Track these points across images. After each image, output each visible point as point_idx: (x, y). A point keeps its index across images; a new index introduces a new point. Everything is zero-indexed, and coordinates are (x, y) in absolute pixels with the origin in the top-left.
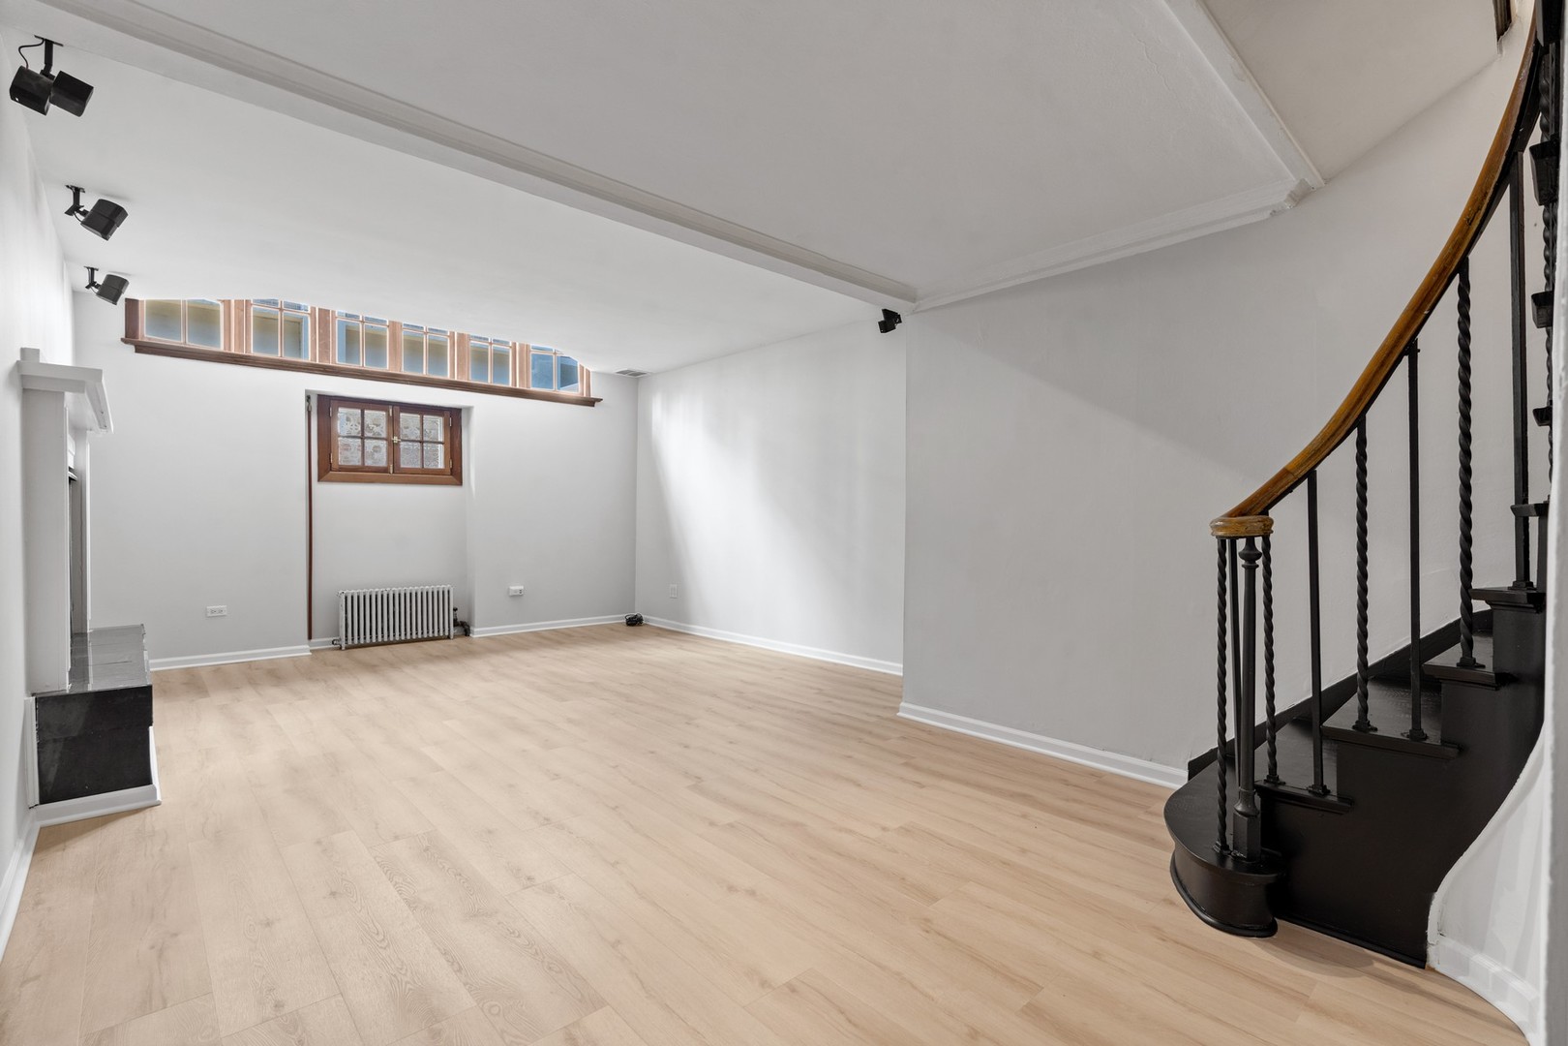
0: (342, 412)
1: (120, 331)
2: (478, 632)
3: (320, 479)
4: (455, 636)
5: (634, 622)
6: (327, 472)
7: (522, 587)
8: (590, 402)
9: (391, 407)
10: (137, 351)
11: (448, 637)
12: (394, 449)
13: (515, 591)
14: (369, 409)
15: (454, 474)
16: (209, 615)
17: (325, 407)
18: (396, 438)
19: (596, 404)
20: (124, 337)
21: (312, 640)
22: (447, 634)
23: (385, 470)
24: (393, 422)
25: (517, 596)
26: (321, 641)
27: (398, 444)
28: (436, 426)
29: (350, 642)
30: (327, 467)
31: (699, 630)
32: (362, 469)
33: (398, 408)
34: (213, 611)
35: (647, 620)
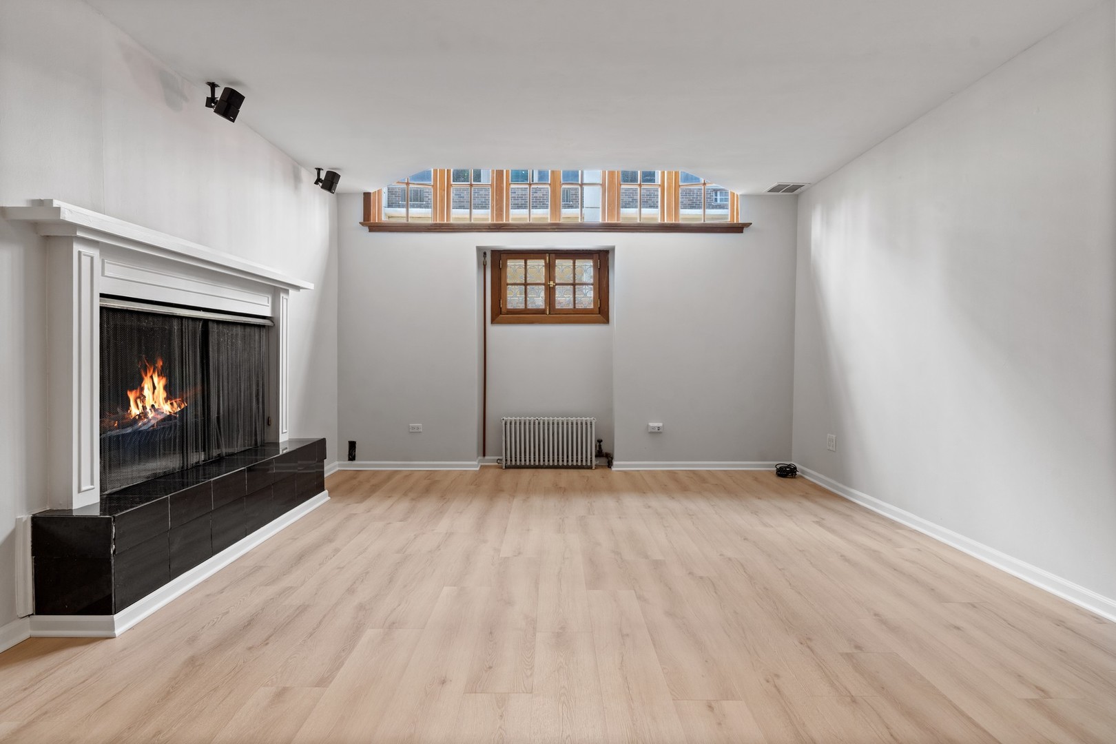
0: (510, 263)
1: (360, 216)
2: (618, 466)
3: (493, 321)
4: (597, 467)
5: (787, 472)
6: (498, 315)
7: (660, 425)
8: (737, 229)
9: (547, 255)
10: (371, 230)
11: (590, 468)
12: (550, 293)
13: (654, 428)
14: (531, 259)
15: (601, 313)
16: (411, 431)
17: (496, 260)
18: (552, 283)
19: (745, 230)
20: (362, 221)
21: (486, 458)
22: (589, 464)
23: (542, 312)
24: (550, 268)
25: (657, 433)
26: (491, 459)
27: (554, 288)
28: (586, 269)
29: (509, 463)
30: (499, 312)
31: (862, 498)
32: (526, 311)
33: (554, 255)
34: (413, 428)
35: (803, 472)
